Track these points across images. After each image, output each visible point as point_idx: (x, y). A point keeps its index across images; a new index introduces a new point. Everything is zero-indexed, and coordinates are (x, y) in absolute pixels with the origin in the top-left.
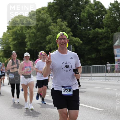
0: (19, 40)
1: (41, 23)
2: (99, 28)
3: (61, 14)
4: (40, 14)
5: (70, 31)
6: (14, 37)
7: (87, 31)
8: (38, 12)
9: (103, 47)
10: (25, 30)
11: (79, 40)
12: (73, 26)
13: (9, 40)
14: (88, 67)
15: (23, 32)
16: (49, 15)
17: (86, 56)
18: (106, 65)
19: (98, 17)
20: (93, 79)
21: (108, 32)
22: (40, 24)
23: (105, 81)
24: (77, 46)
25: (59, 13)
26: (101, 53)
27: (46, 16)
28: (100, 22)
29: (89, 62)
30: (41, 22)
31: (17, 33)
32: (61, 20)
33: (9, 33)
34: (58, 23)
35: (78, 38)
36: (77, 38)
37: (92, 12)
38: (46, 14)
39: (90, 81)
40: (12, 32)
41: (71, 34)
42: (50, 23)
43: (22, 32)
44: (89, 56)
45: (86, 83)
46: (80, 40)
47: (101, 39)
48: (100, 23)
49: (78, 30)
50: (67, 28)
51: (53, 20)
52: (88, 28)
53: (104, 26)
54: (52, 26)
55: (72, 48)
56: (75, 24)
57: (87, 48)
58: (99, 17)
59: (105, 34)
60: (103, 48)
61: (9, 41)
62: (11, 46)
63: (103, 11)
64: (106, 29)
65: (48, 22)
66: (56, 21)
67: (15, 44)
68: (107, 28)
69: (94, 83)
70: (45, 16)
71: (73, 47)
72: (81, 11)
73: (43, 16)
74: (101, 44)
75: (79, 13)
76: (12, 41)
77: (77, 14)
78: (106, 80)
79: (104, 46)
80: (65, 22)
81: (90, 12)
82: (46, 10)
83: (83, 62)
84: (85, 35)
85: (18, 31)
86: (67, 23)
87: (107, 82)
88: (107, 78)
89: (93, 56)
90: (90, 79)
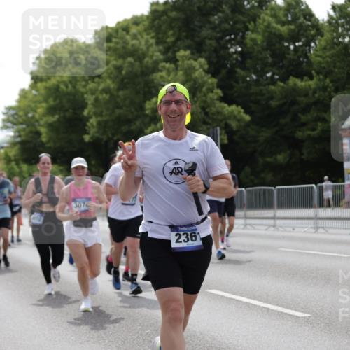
0: (67, 111)
1: (130, 63)
2: (300, 76)
3: (187, 37)
4: (128, 37)
5: (215, 86)
6: (51, 102)
7: (265, 86)
8: (120, 31)
9: (309, 132)
10: (84, 83)
11: (239, 112)
12: (224, 72)
13: (36, 111)
14: (264, 190)
15: (77, 87)
16: (152, 38)
17: (261, 160)
18: (319, 184)
19: (295, 46)
20: (281, 227)
21: (324, 89)
22: (126, 65)
23: (314, 230)
24: (235, 128)
25: (184, 34)
26: (305, 151)
27: (145, 41)
28: (301, 59)
29: (269, 177)
30: (130, 59)
31: (60, 90)
32: (188, 52)
33: (37, 91)
34: (180, 63)
35: (237, 105)
36: (234, 107)
37: (279, 30)
38: (145, 37)
39: (271, 232)
40: (46, 88)
41: (217, 93)
42: (156, 63)
43: (74, 87)
44: (269, 159)
45: (261, 236)
46: (242, 110)
47: (306, 110)
48: (303, 62)
49: (237, 82)
50: (206, 78)
51: (165, 52)
52: (267, 78)
53: (313, 72)
54: (161, 71)
55: (221, 134)
56: (229, 66)
57: (265, 134)
58: (300, 43)
59: (317, 95)
60: (309, 135)
61: (37, 116)
62: (43, 130)
63: (311, 28)
64: (320, 80)
65: (150, 61)
66: (175, 57)
67: (55, 122)
68: (321, 77)
69: (284, 238)
70: (143, 43)
71: (223, 132)
72: (247, 29)
73: (134, 42)
74: (304, 124)
75: (241, 34)
76: (44, 115)
77: (236, 35)
78: (317, 228)
79: (314, 130)
80: (202, 60)
81: (273, 31)
82: (144, 25)
83: (252, 177)
84: (259, 98)
85: (62, 87)
86: (206, 62)
87: (321, 234)
88: (320, 221)
89: (281, 158)
90: (270, 226)
